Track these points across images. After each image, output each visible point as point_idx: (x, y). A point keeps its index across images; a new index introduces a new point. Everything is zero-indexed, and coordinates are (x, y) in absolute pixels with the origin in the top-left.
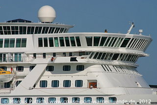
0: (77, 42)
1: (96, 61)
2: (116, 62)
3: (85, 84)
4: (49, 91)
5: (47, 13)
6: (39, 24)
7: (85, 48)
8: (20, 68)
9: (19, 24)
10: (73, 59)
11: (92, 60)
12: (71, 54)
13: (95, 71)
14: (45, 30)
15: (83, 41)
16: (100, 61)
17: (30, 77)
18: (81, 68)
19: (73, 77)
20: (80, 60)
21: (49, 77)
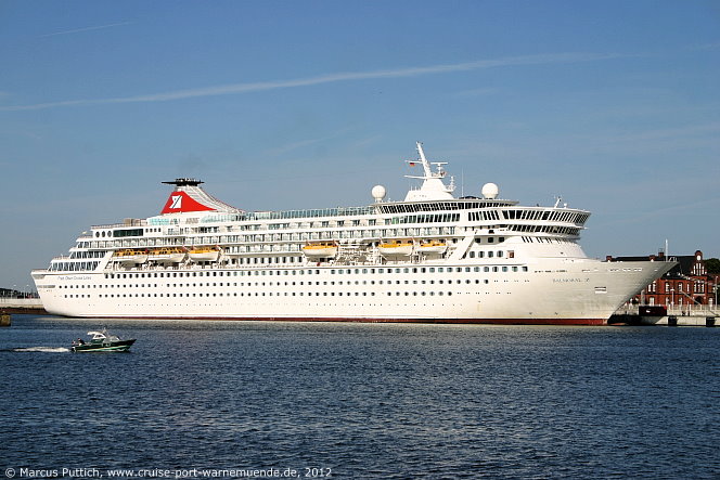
0: (494, 216)
1: (516, 233)
2: (540, 234)
3: (506, 254)
4: (477, 261)
5: (490, 190)
6: (483, 200)
7: (503, 221)
8: (455, 241)
9: (468, 201)
10: (491, 232)
11: (511, 232)
12: (489, 227)
13: (514, 241)
14: (490, 205)
15: (501, 215)
16: (520, 233)
17: (461, 247)
18: (502, 239)
19: (495, 248)
20: (497, 232)
21: (477, 248)
